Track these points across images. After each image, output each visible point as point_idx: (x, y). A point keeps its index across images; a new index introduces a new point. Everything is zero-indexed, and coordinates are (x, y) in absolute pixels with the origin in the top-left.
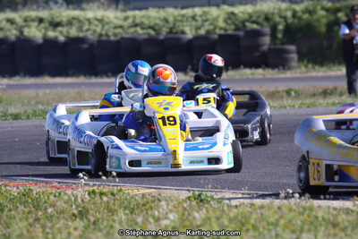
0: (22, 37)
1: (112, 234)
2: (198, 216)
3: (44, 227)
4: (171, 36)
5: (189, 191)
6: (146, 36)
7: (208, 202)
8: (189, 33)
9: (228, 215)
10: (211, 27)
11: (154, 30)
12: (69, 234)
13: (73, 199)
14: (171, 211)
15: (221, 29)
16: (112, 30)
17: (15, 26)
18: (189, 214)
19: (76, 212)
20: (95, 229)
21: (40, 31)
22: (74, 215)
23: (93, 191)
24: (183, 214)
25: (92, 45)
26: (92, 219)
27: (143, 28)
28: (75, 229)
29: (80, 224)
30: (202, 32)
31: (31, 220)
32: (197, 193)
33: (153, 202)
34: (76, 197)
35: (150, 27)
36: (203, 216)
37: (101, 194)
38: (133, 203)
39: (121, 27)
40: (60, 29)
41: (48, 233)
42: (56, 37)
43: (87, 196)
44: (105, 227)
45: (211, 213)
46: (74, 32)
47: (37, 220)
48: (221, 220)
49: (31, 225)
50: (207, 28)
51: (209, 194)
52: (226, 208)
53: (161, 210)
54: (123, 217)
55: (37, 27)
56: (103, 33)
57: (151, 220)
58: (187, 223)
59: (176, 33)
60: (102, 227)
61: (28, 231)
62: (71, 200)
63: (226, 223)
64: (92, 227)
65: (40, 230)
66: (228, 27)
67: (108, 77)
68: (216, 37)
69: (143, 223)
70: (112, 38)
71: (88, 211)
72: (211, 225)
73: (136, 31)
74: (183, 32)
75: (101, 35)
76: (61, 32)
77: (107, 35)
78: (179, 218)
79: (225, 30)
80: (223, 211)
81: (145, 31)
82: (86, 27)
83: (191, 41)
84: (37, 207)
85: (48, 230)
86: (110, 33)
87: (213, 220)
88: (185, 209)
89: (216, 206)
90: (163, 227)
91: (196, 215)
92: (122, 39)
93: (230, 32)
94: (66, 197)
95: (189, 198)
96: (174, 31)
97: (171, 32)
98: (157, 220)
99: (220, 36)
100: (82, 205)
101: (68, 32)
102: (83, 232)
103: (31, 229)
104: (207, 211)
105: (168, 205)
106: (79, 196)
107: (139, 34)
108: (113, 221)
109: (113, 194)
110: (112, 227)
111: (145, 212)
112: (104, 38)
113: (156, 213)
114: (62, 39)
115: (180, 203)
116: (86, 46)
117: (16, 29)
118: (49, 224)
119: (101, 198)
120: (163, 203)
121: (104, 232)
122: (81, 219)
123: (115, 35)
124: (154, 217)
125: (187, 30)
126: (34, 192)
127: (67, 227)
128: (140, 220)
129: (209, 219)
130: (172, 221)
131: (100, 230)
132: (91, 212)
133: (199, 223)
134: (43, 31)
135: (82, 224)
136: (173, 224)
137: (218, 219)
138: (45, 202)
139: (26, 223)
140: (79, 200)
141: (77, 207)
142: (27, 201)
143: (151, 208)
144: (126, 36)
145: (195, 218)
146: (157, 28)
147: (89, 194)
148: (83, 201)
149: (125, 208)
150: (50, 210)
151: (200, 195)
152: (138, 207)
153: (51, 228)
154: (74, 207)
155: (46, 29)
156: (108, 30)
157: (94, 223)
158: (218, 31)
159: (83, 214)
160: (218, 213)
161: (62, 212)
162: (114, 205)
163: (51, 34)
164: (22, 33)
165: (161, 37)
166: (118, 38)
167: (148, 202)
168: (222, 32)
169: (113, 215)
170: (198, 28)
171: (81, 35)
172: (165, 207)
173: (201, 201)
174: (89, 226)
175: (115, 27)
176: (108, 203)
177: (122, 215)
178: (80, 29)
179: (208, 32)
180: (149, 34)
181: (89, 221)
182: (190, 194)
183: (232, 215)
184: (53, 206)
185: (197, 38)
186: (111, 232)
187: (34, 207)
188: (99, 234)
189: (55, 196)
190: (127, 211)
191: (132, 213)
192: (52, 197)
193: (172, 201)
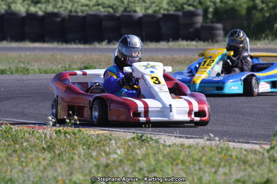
0: (10, 11)
1: (73, 165)
2: (140, 152)
3: (19, 157)
4: (126, 14)
5: (134, 133)
6: (106, 13)
7: (148, 142)
8: (140, 12)
9: (163, 152)
10: (157, 8)
11: (113, 9)
12: (39, 162)
13: (43, 136)
14: (119, 148)
15: (164, 9)
16: (80, 8)
17: (4, 2)
18: (133, 151)
19: (45, 146)
20: (59, 160)
21: (24, 7)
22: (44, 148)
23: (59, 131)
24: (128, 151)
25: (64, 19)
26: (57, 152)
27: (104, 7)
28: (44, 159)
29: (48, 155)
30: (150, 11)
31: (10, 152)
32: (140, 135)
33: (105, 140)
34: (46, 135)
35: (109, 7)
36: (144, 152)
37: (65, 133)
38: (90, 140)
39: (87, 5)
40: (39, 5)
41: (22, 162)
42: (36, 12)
43: (54, 134)
44: (67, 158)
45: (149, 150)
46: (50, 8)
47: (15, 151)
48: (157, 156)
49: (10, 155)
50: (154, 9)
51: (149, 136)
52: (161, 147)
53: (111, 147)
54: (82, 151)
55: (22, 4)
56: (73, 9)
57: (103, 155)
58: (131, 158)
59: (129, 12)
60: (65, 158)
61: (7, 160)
62: (41, 137)
63: (161, 158)
64: (57, 158)
65: (17, 159)
66: (170, 8)
67: (76, 43)
68: (160, 16)
69: (97, 156)
70: (80, 14)
71: (54, 146)
72: (149, 159)
73: (98, 9)
74: (135, 11)
75: (71, 11)
76: (40, 8)
77: (76, 11)
78: (125, 154)
79: (168, 10)
80: (159, 148)
81: (106, 9)
82: (60, 4)
83: (140, 19)
84: (15, 142)
85: (23, 159)
86: (78, 10)
87: (151, 155)
88: (130, 146)
89: (154, 145)
90: (112, 160)
91: (138, 151)
92: (88, 15)
93: (171, 12)
94: (38, 135)
95: (133, 138)
96: (128, 10)
97: (125, 10)
98: (108, 154)
99: (164, 15)
100: (50, 141)
101: (46, 8)
102: (50, 161)
103: (10, 158)
104: (147, 149)
105: (116, 143)
106: (48, 134)
107: (101, 12)
108: (74, 154)
109: (74, 133)
110: (72, 159)
111: (98, 148)
112: (73, 14)
113: (107, 149)
114: (40, 13)
115: (126, 142)
116: (59, 19)
117: (5, 4)
118: (24, 155)
119: (66, 137)
120: (113, 142)
121: (66, 162)
122: (49, 152)
123: (82, 12)
124: (105, 152)
125: (138, 9)
126: (14, 130)
127: (37, 157)
128: (94, 154)
129: (148, 154)
130: (119, 155)
131: (63, 161)
132: (57, 147)
133: (140, 157)
134: (26, 6)
135: (49, 155)
136: (120, 158)
137: (155, 155)
138: (22, 138)
139: (5, 154)
140: (48, 137)
141: (46, 143)
142: (8, 137)
143: (104, 145)
144: (91, 12)
145: (137, 154)
146: (115, 7)
147: (56, 133)
148: (51, 138)
149: (84, 145)
150: (25, 144)
151: (142, 136)
152: (93, 144)
153: (26, 158)
154: (44, 142)
155: (29, 5)
156: (77, 7)
157: (59, 155)
158: (162, 11)
159: (50, 148)
160: (156, 151)
161: (35, 146)
162: (75, 141)
163: (33, 9)
164: (10, 7)
165: (118, 15)
166: (85, 13)
167: (101, 141)
168: (165, 12)
169: (74, 149)
170: (147, 8)
171: (56, 10)
172: (114, 145)
173: (143, 141)
174: (55, 157)
175: (82, 6)
176: (70, 140)
177: (81, 149)
178: (55, 6)
179: (155, 12)
180: (108, 12)
181: (55, 153)
182: (135, 135)
183: (165, 152)
184: (27, 141)
185: (146, 16)
186: (72, 162)
187: (13, 141)
188: (62, 164)
189: (29, 134)
190: (85, 147)
191: (88, 148)
192: (27, 135)
193: (120, 140)
